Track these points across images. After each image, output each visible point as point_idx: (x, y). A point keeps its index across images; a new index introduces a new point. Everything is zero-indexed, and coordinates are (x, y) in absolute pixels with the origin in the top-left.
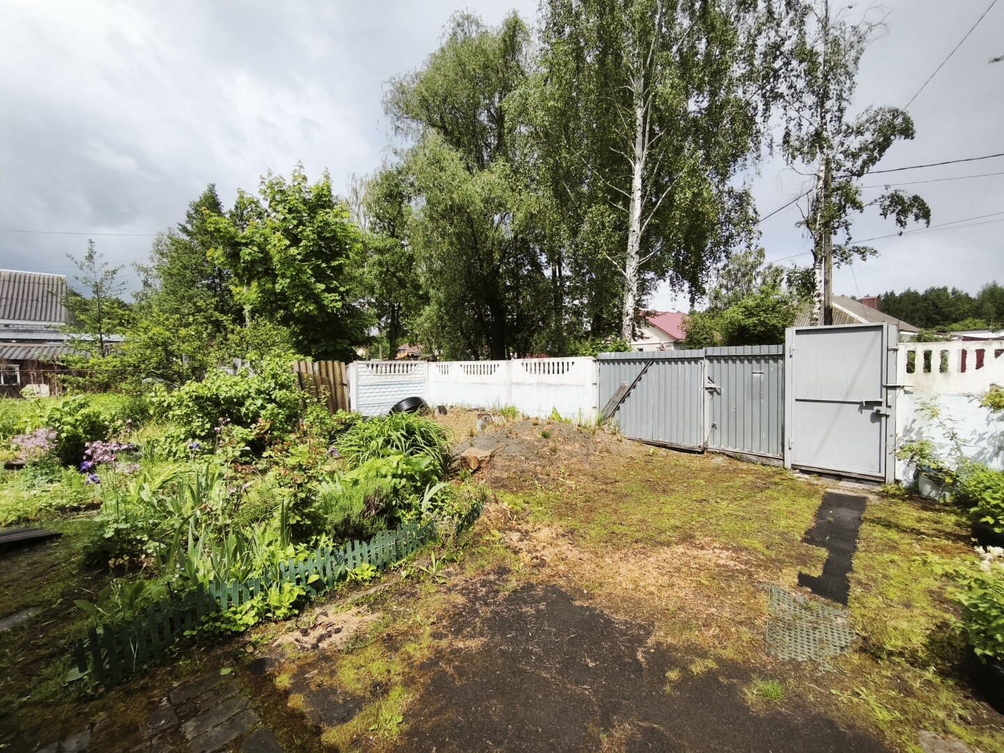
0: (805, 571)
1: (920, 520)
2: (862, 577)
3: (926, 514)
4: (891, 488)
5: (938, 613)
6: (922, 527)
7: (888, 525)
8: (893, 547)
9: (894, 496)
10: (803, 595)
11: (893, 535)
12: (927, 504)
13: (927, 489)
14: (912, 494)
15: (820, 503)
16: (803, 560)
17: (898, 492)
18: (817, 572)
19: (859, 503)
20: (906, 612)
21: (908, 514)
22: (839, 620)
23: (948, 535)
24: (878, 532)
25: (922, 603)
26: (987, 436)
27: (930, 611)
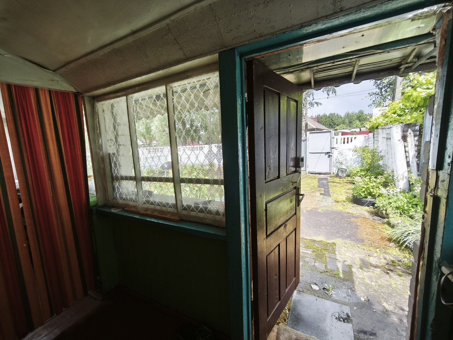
0: (321, 192)
1: (340, 181)
2: (332, 192)
3: (340, 180)
4: (332, 175)
5: (347, 195)
6: (341, 182)
7: (334, 182)
8: (336, 186)
9: (333, 177)
10: (322, 196)
11: (335, 184)
12: (340, 177)
13: (340, 174)
14: (337, 176)
15: (318, 180)
16: (319, 191)
17: (334, 176)
18: (323, 192)
19: (326, 179)
20: (341, 195)
21: (337, 180)
22: (330, 199)
23: (346, 183)
24: (332, 184)
25: (344, 194)
26: (352, 159)
27: (345, 195)
